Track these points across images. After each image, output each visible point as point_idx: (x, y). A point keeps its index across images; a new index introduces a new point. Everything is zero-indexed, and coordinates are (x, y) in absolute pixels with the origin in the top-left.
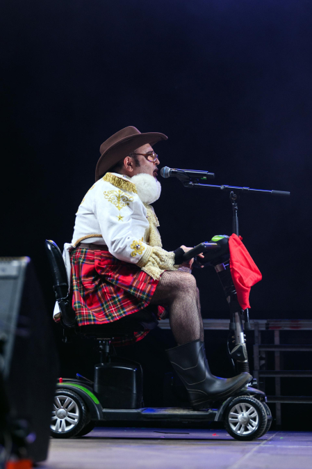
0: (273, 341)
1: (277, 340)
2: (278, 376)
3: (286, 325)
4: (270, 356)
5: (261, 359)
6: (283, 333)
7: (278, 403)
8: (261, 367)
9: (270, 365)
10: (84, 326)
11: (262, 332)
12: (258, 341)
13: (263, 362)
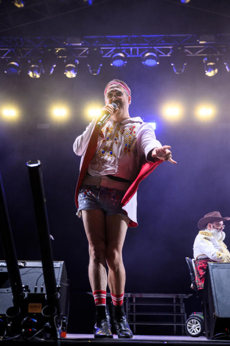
0: (133, 301)
1: (134, 301)
2: (135, 314)
3: (138, 295)
4: (132, 306)
5: (129, 308)
6: (137, 299)
7: (135, 324)
8: (129, 311)
9: (131, 310)
10: (200, 290)
11: (129, 298)
12: (127, 301)
13: (129, 309)
